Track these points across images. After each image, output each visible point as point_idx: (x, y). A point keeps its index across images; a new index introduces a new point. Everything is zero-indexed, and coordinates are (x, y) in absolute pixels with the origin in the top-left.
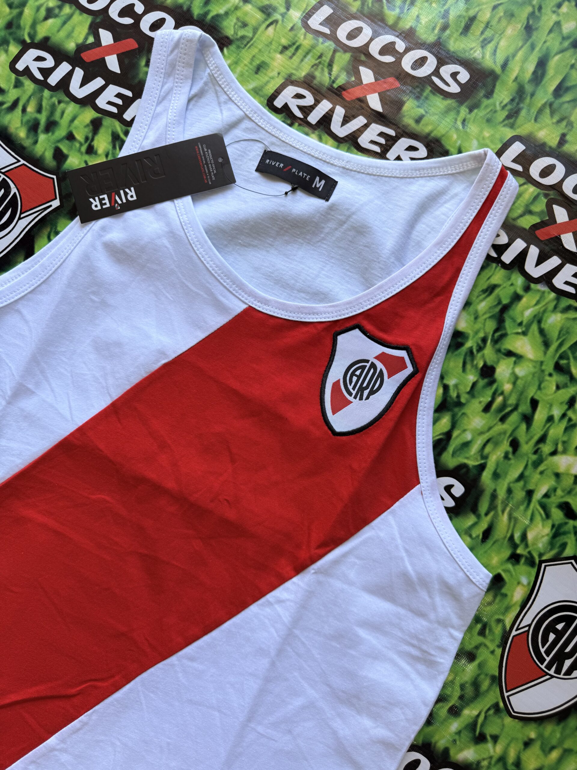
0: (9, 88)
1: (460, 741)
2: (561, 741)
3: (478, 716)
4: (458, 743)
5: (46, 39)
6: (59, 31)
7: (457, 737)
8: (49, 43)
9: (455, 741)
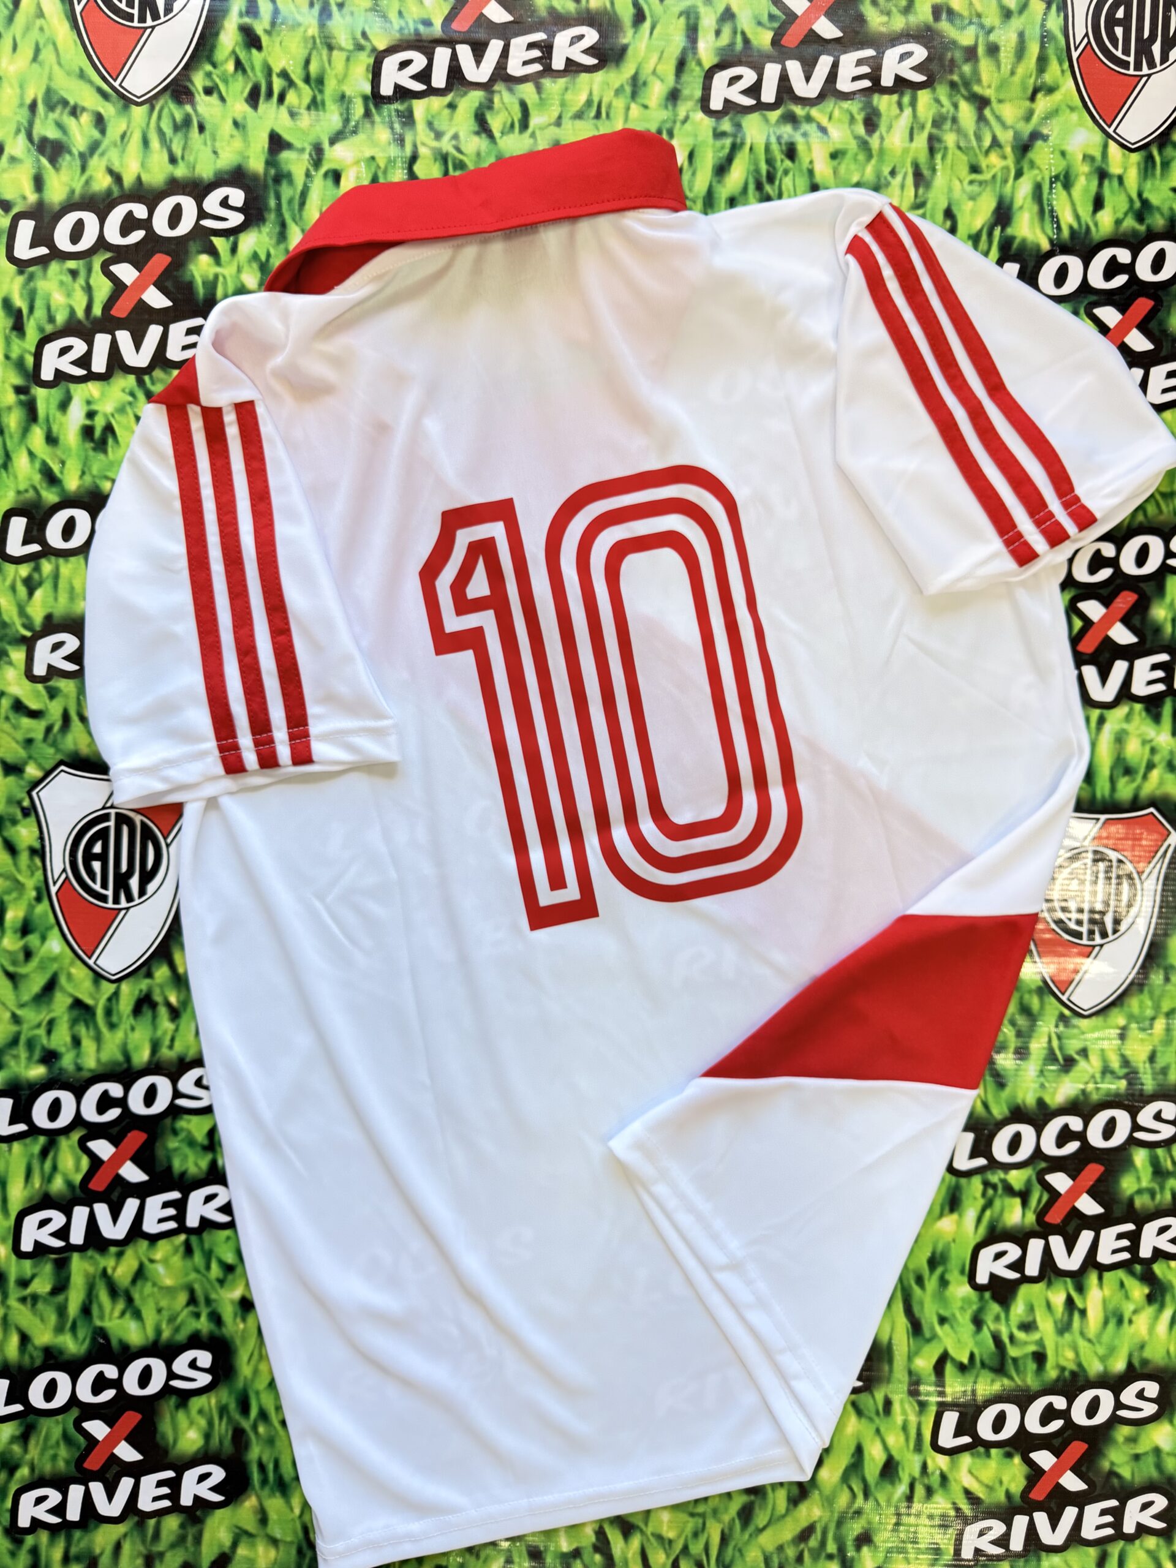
0: (46, 704)
1: (1048, 1081)
2: (1157, 1007)
3: (1050, 1041)
4: (1047, 1085)
5: (48, 618)
6: (56, 599)
7: (1042, 1079)
8: (56, 620)
9: (1042, 1086)
